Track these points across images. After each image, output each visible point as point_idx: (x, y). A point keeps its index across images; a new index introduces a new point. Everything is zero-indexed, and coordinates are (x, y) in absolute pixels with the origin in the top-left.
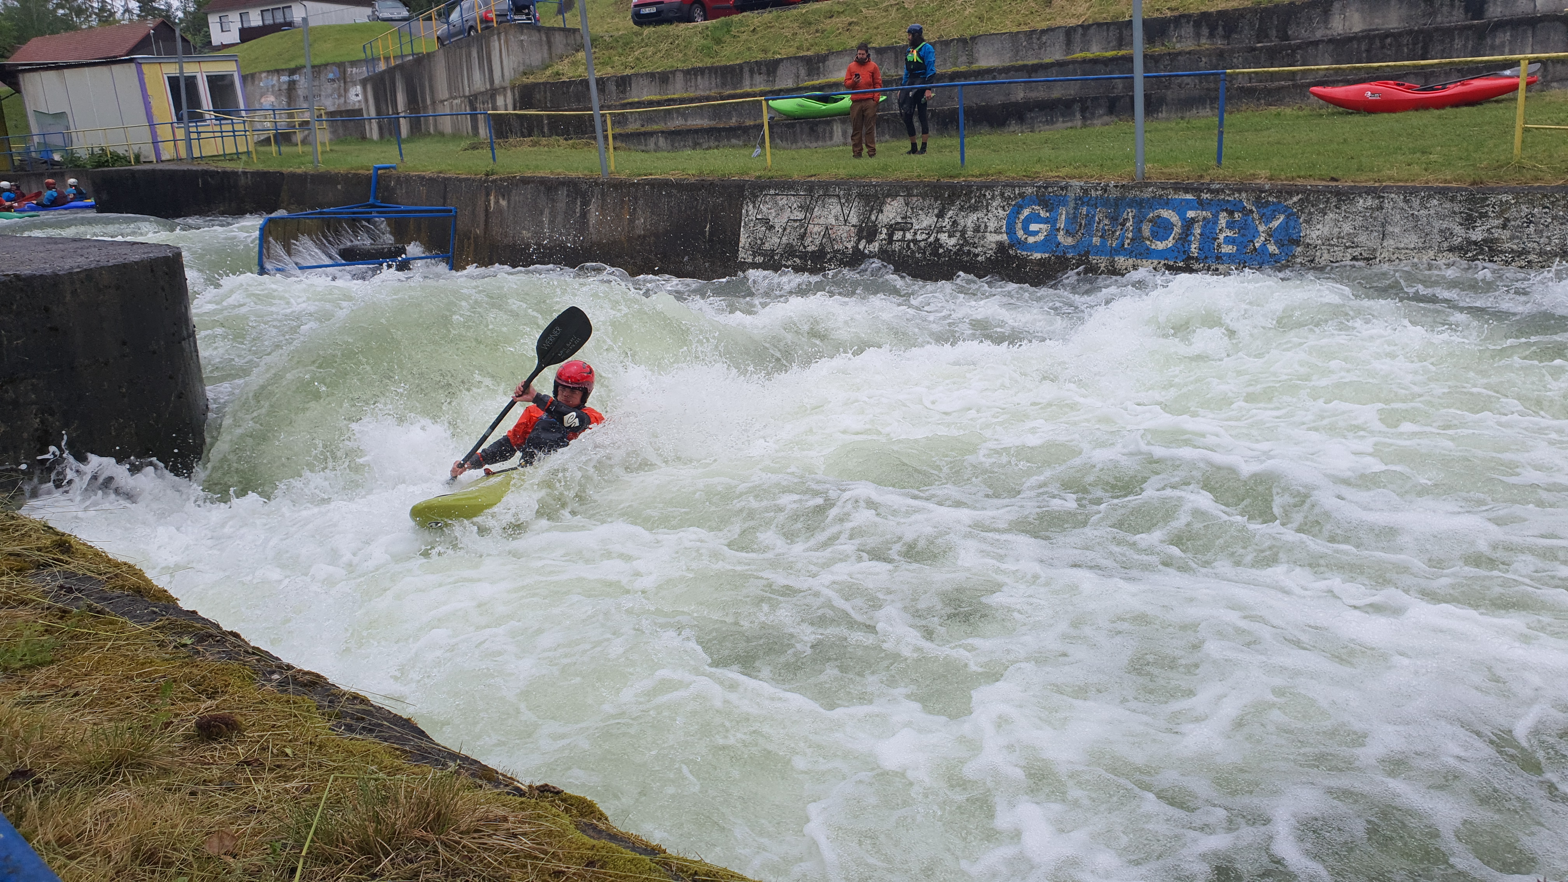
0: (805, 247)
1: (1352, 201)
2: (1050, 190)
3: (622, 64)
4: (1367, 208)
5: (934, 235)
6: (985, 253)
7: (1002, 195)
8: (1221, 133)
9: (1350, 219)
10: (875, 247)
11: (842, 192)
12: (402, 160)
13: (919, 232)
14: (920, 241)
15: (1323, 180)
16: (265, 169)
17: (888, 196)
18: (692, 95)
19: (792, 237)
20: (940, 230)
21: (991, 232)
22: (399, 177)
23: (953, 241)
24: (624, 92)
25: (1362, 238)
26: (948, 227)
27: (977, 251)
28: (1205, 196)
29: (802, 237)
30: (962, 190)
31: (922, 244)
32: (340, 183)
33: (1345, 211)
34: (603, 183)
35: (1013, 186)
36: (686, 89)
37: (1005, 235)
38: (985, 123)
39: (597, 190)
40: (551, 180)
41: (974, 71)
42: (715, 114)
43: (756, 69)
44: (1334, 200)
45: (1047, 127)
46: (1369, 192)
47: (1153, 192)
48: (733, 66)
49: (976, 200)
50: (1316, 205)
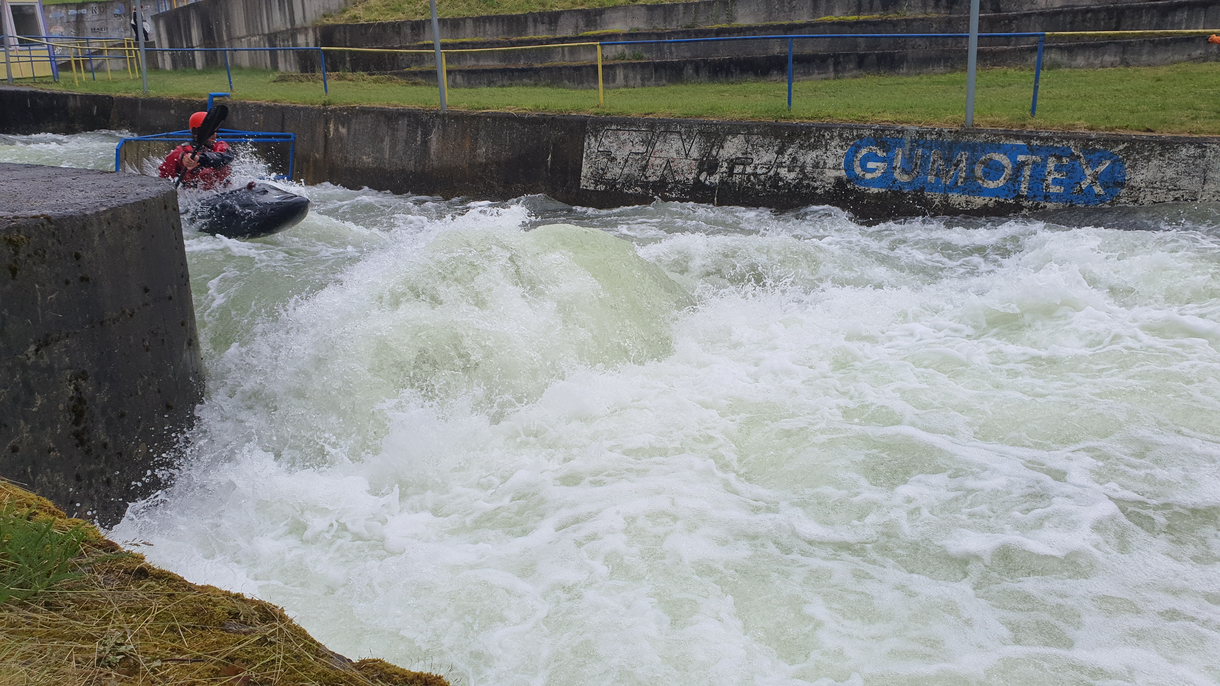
0: (646, 178)
1: (1175, 150)
2: (887, 132)
3: (413, 11)
4: (1190, 156)
5: (774, 169)
6: (824, 187)
7: (840, 136)
8: (1036, 88)
9: (1172, 166)
10: (715, 179)
11: (683, 130)
12: (231, 87)
13: (759, 167)
14: (760, 175)
15: (1140, 130)
16: (94, 93)
17: (728, 134)
18: (482, 39)
19: (634, 168)
20: (780, 165)
21: (830, 168)
22: (235, 105)
23: (792, 175)
24: (418, 35)
25: (1184, 182)
26: (788, 163)
27: (816, 185)
28: (1034, 143)
29: (644, 168)
30: (802, 130)
31: (762, 177)
32: (173, 109)
33: (1169, 158)
34: (444, 115)
35: (851, 129)
36: (476, 35)
37: (843, 171)
38: (750, 72)
39: (438, 121)
40: (390, 111)
41: (737, 28)
42: (505, 56)
43: (539, 19)
44: (1158, 149)
45: (805, 77)
46: (1192, 142)
47: (985, 137)
48: (516, 16)
49: (815, 140)
50: (1142, 153)
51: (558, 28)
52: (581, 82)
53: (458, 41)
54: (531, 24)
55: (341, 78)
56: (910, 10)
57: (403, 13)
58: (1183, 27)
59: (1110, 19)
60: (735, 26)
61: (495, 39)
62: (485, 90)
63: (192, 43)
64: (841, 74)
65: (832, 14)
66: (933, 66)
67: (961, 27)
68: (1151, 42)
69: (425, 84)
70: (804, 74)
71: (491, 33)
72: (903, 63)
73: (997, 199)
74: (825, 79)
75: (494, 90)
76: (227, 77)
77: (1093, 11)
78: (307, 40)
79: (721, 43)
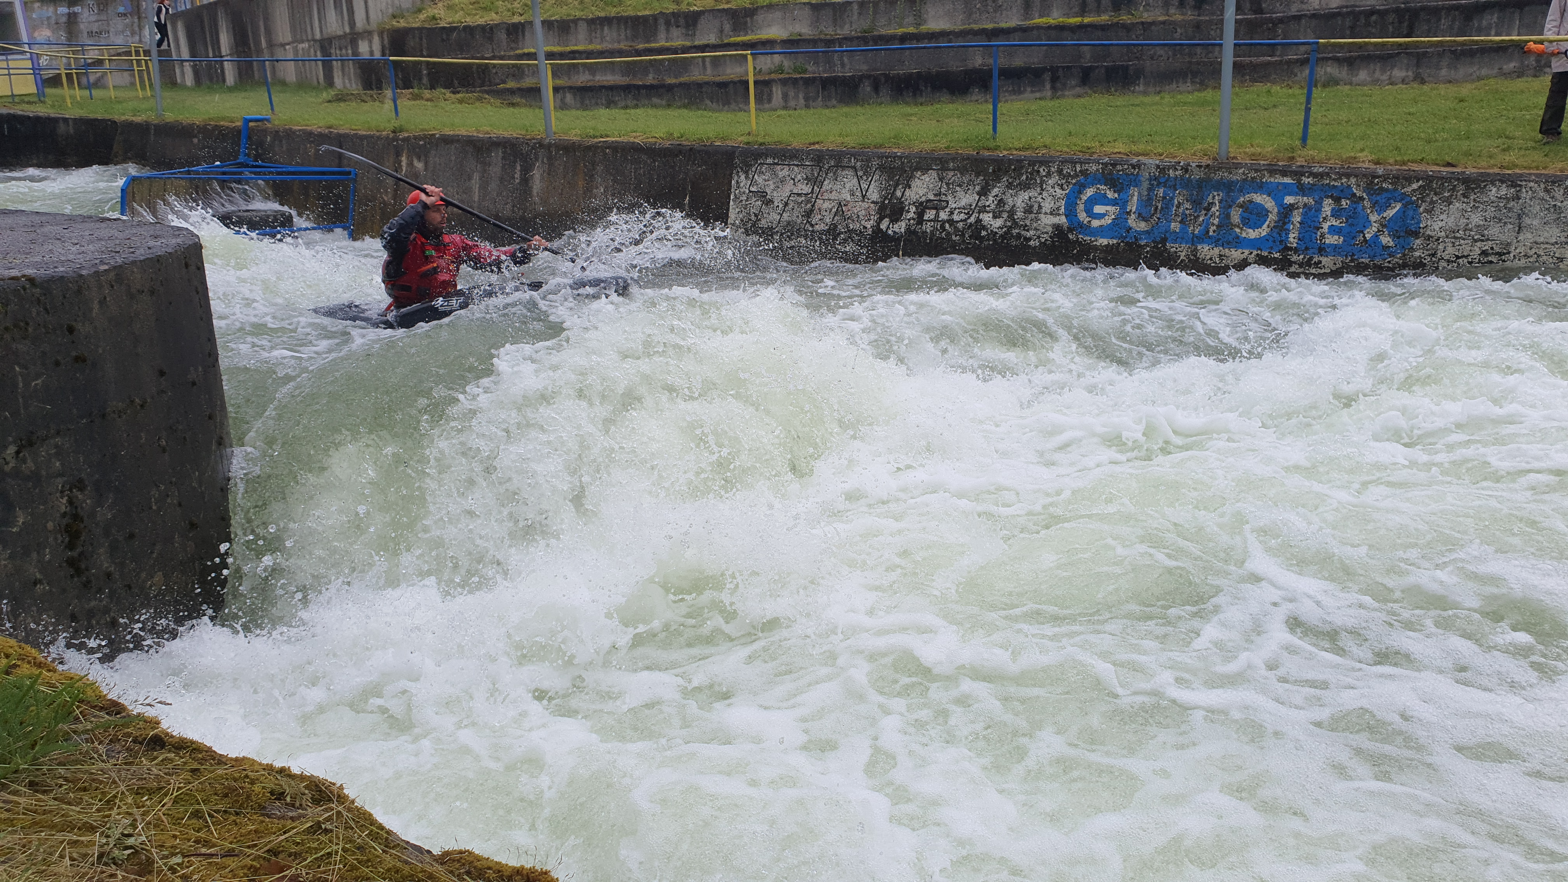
0: (812, 226)
1: (1483, 190)
2: (1119, 167)
3: (509, 10)
4: (1500, 198)
5: (975, 215)
6: (1039, 237)
7: (1060, 172)
8: (1308, 110)
9: (1479, 210)
10: (900, 227)
11: (859, 164)
12: (272, 109)
13: (956, 212)
14: (957, 222)
15: (1438, 165)
16: (92, 116)
17: (917, 169)
18: (599, 47)
19: (796, 213)
20: (983, 210)
21: (1046, 213)
22: (277, 132)
23: (999, 223)
24: (516, 41)
25: (1494, 231)
26: (993, 206)
27: (1028, 235)
28: (1306, 180)
29: (808, 214)
30: (1010, 164)
31: (960, 225)
32: (195, 136)
33: (1474, 200)
34: (550, 145)
35: (1074, 163)
36: (591, 42)
37: (1064, 217)
38: (945, 90)
39: (541, 153)
40: (481, 140)
41: (927, 33)
42: (629, 69)
43: (673, 20)
44: (1461, 188)
45: (1014, 97)
46: (1504, 180)
47: (1244, 173)
48: (643, 16)
49: (1027, 177)
50: (1440, 193)
51: (697, 33)
52: (726, 102)
53: (568, 49)
54: (662, 28)
55: (416, 97)
56: (1148, 11)
57: (497, 13)
58: (1493, 33)
59: (1400, 22)
60: (925, 31)
61: (616, 46)
62: (603, 112)
63: (220, 51)
64: (1060, 93)
65: (1048, 16)
66: (1177, 82)
67: (1212, 33)
68: (1453, 52)
69: (526, 105)
70: (1014, 92)
71: (610, 39)
72: (1139, 78)
73: (1259, 252)
74: (1040, 99)
75: (615, 112)
76: (266, 94)
77: (1378, 12)
78: (371, 47)
79: (907, 52)
